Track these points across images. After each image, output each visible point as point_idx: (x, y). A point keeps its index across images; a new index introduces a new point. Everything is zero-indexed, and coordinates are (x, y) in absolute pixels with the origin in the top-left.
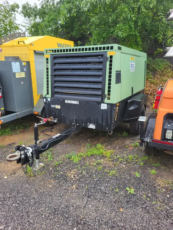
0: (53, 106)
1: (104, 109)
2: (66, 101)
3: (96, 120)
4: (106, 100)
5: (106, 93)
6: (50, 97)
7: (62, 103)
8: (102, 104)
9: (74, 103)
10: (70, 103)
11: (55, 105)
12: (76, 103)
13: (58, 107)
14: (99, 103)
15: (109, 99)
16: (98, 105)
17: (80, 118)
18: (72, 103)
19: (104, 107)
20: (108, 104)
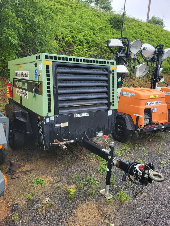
0: (57, 125)
1: (110, 115)
2: (76, 116)
3: (103, 127)
4: (112, 107)
5: (111, 101)
6: (54, 115)
7: (70, 119)
8: (109, 111)
9: (84, 116)
10: (80, 116)
11: (60, 123)
12: (86, 115)
13: (65, 125)
14: (107, 111)
15: (113, 105)
16: (106, 112)
17: (89, 130)
18: (82, 116)
19: (110, 113)
20: (113, 110)
